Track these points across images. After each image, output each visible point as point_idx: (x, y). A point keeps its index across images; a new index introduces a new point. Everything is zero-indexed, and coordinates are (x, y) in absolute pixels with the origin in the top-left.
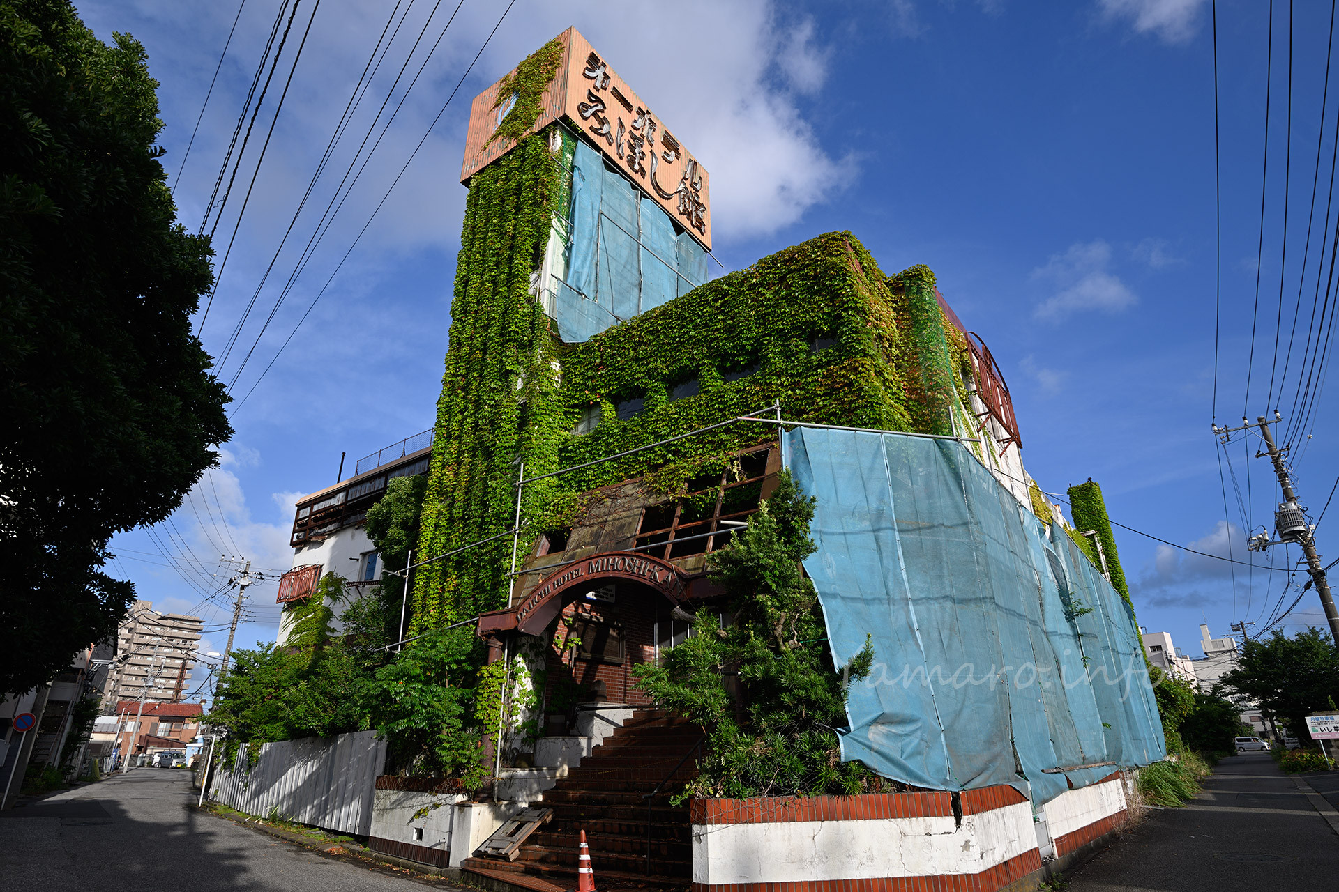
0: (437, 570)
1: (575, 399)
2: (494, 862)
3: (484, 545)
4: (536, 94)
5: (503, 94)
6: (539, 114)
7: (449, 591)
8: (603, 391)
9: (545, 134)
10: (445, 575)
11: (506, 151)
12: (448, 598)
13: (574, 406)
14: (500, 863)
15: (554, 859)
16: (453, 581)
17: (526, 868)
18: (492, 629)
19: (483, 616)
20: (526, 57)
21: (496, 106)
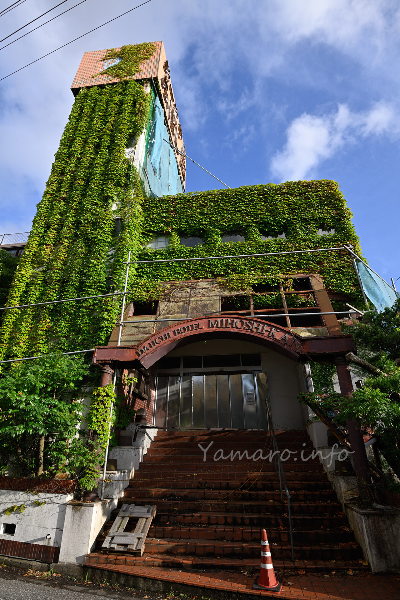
0: (29, 314)
1: (152, 227)
2: (124, 558)
3: (84, 301)
4: (136, 62)
5: (109, 56)
6: (137, 71)
7: (42, 331)
8: (174, 227)
9: (141, 82)
10: (37, 318)
11: (110, 82)
12: (41, 335)
13: (150, 231)
14: (131, 558)
15: (182, 551)
16: (46, 324)
17: (163, 562)
18: (109, 359)
19: (98, 349)
20: (129, 45)
21: (104, 60)
